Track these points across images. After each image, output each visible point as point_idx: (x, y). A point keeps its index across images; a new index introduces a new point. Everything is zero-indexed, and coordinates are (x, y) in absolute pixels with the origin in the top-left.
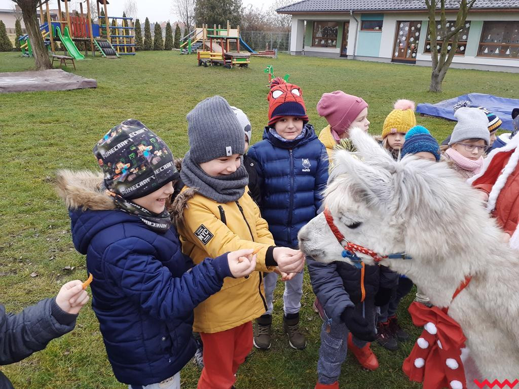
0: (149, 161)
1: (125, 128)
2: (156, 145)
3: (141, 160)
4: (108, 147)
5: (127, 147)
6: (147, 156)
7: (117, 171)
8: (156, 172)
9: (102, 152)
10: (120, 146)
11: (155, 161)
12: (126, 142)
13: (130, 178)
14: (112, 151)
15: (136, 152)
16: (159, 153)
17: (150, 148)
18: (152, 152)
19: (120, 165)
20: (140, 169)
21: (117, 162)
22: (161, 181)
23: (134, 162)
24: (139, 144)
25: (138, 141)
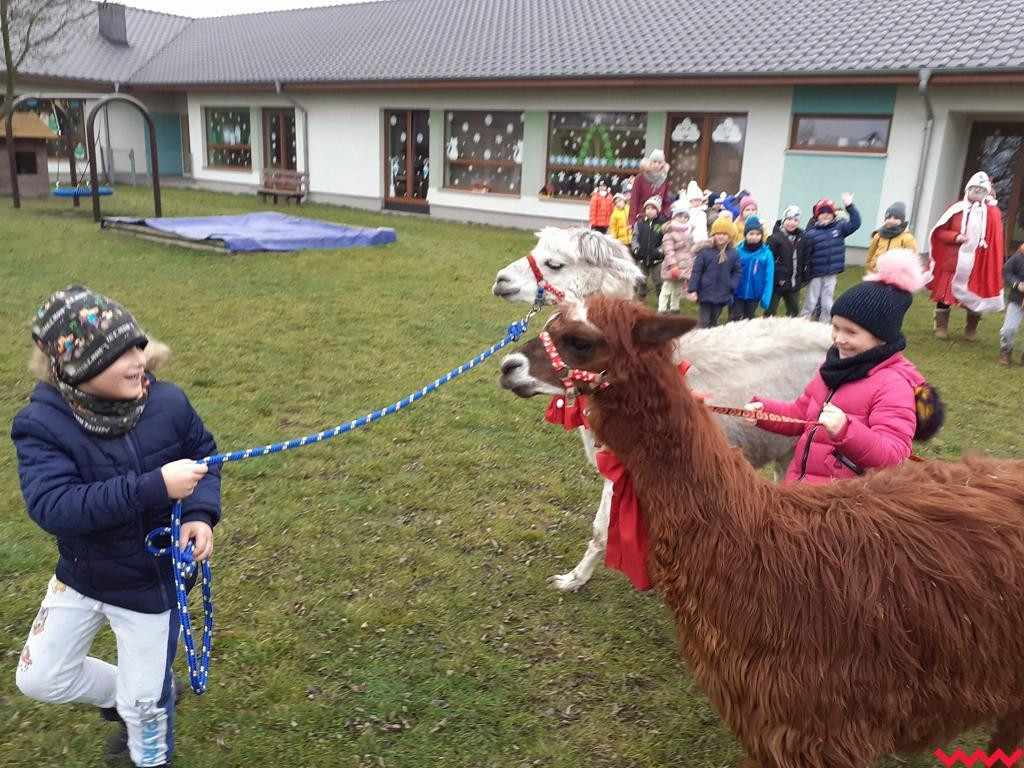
0: (97, 326)
1: (61, 295)
2: (104, 307)
3: (85, 328)
4: (42, 322)
5: (66, 316)
6: (93, 321)
7: (60, 350)
8: (110, 338)
9: (37, 330)
10: (56, 317)
11: (105, 325)
12: (62, 311)
13: (78, 354)
14: (48, 326)
15: (77, 319)
16: (109, 315)
17: (94, 311)
18: (99, 314)
19: (63, 341)
20: (86, 338)
21: (57, 338)
22: (117, 349)
23: (78, 332)
24: (81, 308)
25: (78, 306)
